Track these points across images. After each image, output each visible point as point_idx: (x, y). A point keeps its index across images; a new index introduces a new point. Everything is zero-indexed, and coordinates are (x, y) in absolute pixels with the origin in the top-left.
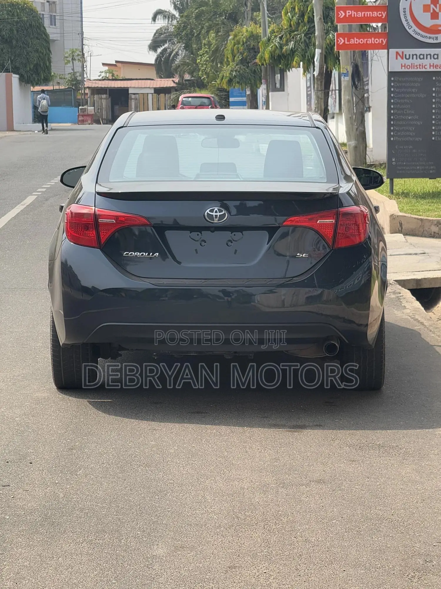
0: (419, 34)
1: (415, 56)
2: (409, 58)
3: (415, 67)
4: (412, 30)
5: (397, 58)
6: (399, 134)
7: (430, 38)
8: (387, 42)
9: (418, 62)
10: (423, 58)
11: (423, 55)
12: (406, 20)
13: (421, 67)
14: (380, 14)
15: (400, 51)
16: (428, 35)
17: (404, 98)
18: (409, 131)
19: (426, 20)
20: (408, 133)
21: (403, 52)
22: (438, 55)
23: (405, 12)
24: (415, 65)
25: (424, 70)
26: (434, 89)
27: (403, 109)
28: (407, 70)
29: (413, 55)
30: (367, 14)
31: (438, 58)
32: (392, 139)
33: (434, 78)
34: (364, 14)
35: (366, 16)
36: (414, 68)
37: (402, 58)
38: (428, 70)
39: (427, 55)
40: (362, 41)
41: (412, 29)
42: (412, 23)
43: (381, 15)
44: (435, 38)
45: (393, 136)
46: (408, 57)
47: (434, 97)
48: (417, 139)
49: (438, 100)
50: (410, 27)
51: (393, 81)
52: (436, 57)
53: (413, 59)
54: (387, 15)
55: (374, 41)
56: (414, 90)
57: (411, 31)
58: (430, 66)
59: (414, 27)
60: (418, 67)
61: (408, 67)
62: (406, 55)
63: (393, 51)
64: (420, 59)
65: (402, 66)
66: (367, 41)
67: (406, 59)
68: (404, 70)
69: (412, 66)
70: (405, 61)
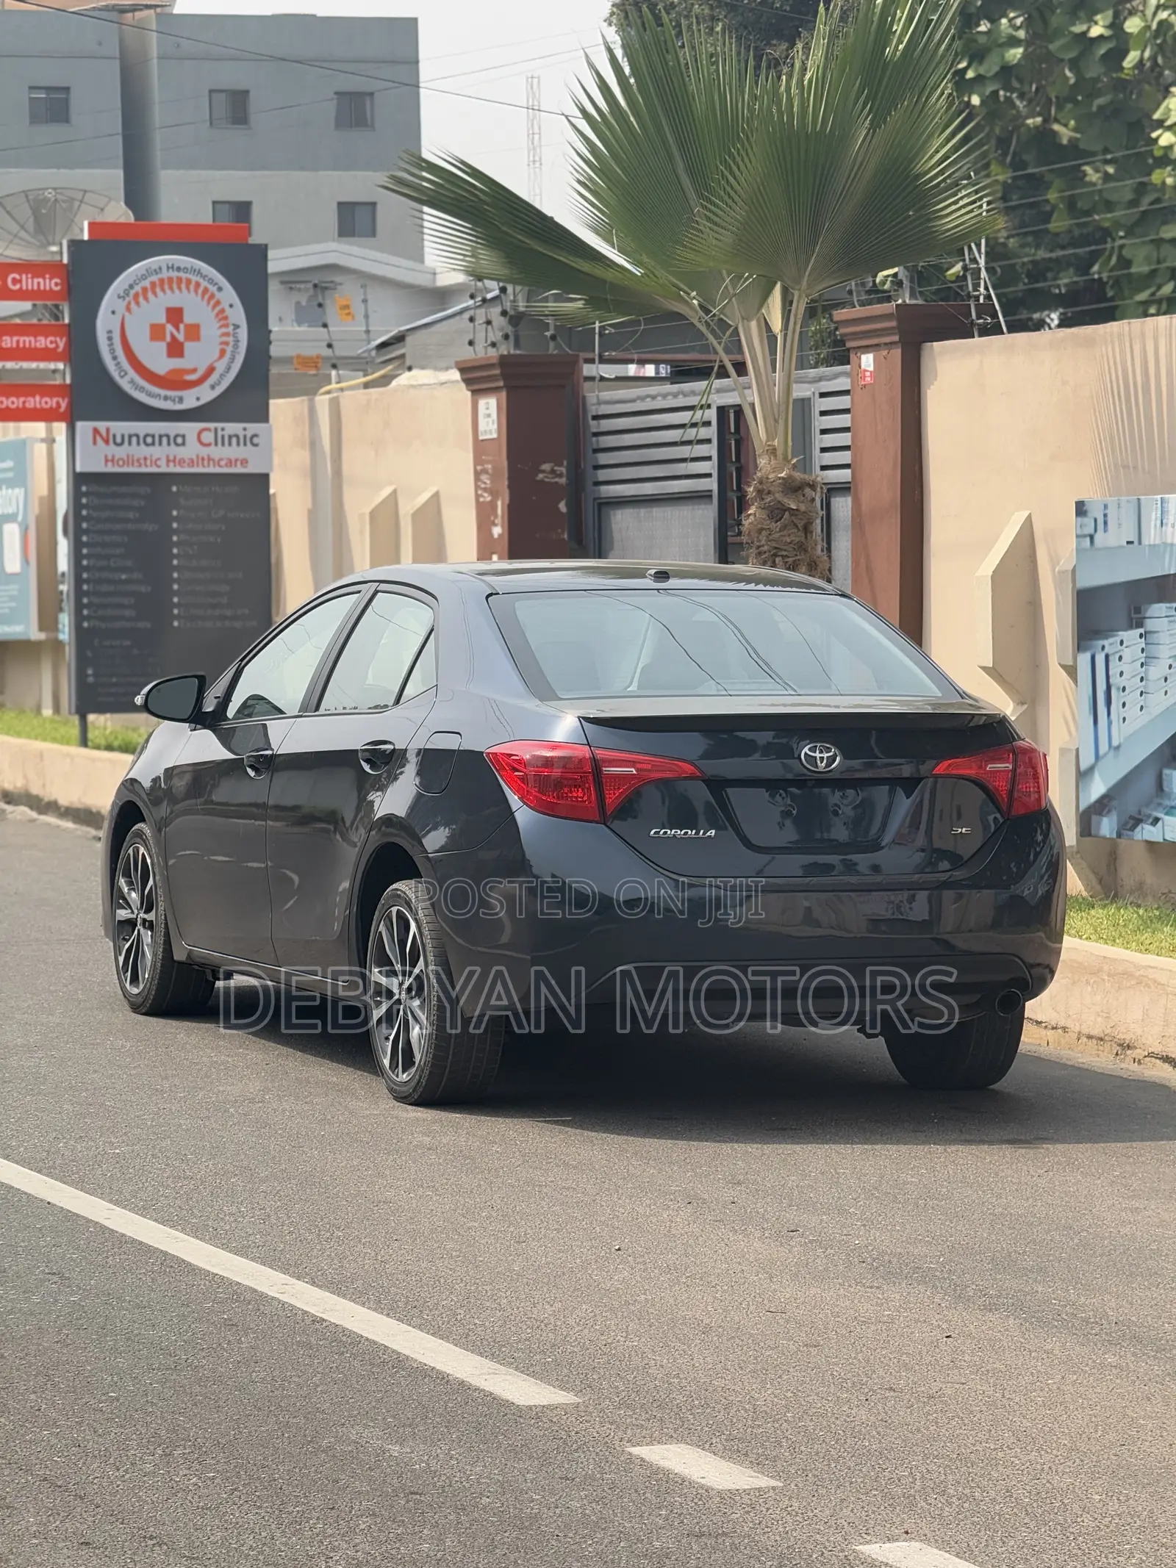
0: (142, 389)
1: (134, 439)
2: (122, 443)
3: (136, 464)
4: (128, 381)
5: (95, 442)
6: (100, 613)
7: (166, 398)
8: (70, 405)
9: (143, 451)
10: (153, 444)
11: (153, 436)
12: (115, 358)
13: (148, 462)
14: (51, 342)
15: (102, 425)
16: (163, 392)
17: (111, 532)
18: (122, 606)
19: (159, 361)
20: (119, 612)
21: (108, 430)
22: (183, 436)
23: (110, 339)
24: (135, 458)
25: (154, 470)
26: (175, 513)
27: (108, 557)
28: (117, 469)
29: (130, 436)
30: (24, 342)
31: (183, 444)
32: (85, 624)
33: (174, 489)
34: (18, 342)
35: (21, 345)
36: (133, 464)
37: (107, 442)
38: (164, 469)
39: (161, 437)
40: (13, 403)
41: (127, 378)
42: (125, 364)
43: (53, 346)
44: (177, 399)
45: (88, 618)
46: (119, 440)
47: (176, 532)
48: (141, 625)
49: (183, 537)
50: (122, 374)
51: (86, 494)
52: (179, 440)
53: (130, 443)
54: (69, 344)
55: (40, 403)
56: (131, 515)
57: (124, 384)
58: (168, 461)
59: (132, 373)
60: (142, 461)
61: (121, 463)
62: (114, 436)
63: (83, 427)
64: (147, 445)
65: (107, 461)
66: (24, 402)
67: (115, 443)
68: (111, 469)
69: (129, 460)
70: (112, 450)
